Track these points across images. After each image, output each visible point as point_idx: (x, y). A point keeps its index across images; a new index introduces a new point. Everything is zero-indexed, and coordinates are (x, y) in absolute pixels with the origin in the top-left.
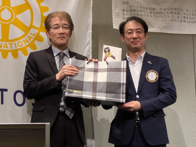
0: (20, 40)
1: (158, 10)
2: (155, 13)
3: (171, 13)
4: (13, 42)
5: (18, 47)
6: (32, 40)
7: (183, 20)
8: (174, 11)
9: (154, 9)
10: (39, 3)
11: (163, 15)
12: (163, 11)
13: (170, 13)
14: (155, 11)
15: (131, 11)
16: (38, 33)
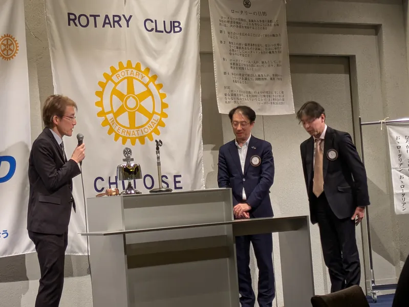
0: (146, 127)
1: (253, 94)
4: (140, 129)
5: (145, 134)
6: (155, 125)
7: (273, 102)
8: (266, 94)
9: (249, 92)
10: (158, 90)
11: (257, 98)
12: (257, 94)
13: (263, 96)
14: (250, 95)
15: (232, 95)
16: (160, 119)
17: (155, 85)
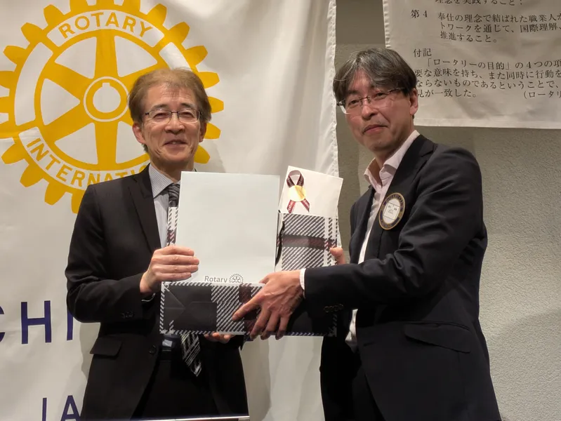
1: (513, 69)
2: (503, 77)
3: (548, 74)
4: (129, 170)
8: (554, 69)
9: (499, 66)
10: (193, 64)
11: (525, 81)
12: (525, 70)
13: (544, 75)
14: (502, 72)
15: (437, 73)
17: (182, 49)
